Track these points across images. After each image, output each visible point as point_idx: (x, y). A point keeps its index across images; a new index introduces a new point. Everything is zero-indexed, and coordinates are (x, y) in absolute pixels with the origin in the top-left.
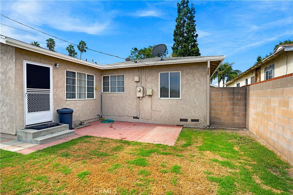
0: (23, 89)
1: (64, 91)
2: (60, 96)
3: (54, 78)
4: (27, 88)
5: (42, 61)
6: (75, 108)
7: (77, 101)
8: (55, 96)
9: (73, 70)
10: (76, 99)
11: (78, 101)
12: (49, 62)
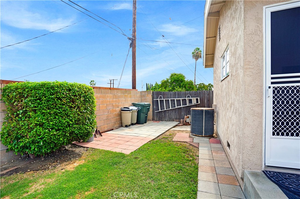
4: (272, 73)
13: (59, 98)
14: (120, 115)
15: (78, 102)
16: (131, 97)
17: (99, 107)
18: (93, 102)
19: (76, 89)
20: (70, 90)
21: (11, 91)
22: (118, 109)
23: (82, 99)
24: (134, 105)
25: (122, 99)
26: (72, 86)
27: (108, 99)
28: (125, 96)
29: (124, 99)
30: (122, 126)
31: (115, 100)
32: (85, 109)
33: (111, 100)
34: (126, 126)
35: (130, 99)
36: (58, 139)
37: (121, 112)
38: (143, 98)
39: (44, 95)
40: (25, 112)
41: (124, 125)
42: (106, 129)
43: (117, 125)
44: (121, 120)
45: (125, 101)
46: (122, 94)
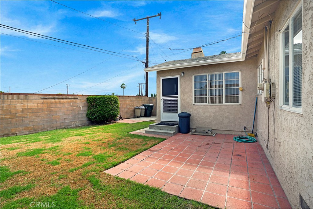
0: (160, 96)
1: (192, 96)
2: (187, 101)
3: (181, 85)
4: (163, 95)
5: (172, 74)
6: (204, 114)
7: (207, 106)
8: (183, 101)
9: (202, 73)
10: (207, 103)
11: (209, 107)
12: (176, 73)
13: (106, 102)
14: (134, 111)
15: (112, 103)
16: (142, 101)
17: (122, 106)
18: (118, 103)
19: (112, 98)
20: (110, 99)
21: (91, 99)
22: (133, 108)
23: (114, 102)
24: (144, 105)
25: (136, 102)
26: (110, 97)
27: (127, 102)
28: (138, 100)
29: (137, 102)
30: (135, 117)
31: (131, 102)
32: (115, 106)
33: (129, 102)
34: (138, 117)
35: (141, 102)
36: (106, 115)
37: (135, 110)
38: (151, 101)
39: (102, 100)
40: (96, 106)
41: (136, 116)
42: (126, 118)
43: (132, 117)
44: (135, 114)
45: (138, 103)
46: (136, 99)
